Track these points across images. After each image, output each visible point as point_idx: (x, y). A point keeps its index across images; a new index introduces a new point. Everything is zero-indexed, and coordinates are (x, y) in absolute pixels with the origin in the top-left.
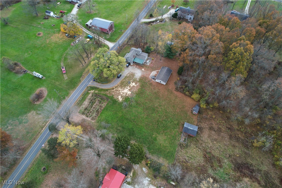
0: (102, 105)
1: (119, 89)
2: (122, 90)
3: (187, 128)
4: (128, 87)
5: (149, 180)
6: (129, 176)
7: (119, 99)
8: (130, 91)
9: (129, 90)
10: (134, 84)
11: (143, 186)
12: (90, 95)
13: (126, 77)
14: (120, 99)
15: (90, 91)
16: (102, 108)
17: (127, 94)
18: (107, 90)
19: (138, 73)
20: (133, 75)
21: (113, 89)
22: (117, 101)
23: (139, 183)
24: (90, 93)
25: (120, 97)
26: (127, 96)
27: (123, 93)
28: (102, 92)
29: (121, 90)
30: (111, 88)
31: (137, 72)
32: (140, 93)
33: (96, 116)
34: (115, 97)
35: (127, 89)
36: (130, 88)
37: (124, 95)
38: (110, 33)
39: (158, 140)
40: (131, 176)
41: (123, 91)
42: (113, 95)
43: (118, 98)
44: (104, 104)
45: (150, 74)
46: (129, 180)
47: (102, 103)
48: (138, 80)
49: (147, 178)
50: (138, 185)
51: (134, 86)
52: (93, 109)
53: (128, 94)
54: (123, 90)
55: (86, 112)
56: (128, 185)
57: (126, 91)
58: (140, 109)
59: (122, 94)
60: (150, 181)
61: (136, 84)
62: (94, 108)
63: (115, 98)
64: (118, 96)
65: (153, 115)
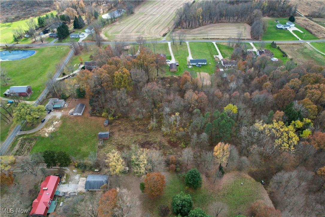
0: (32, 144)
1: (45, 129)
3: (101, 134)
4: (52, 126)
5: (79, 175)
6: (63, 179)
8: (54, 128)
10: (56, 122)
11: (75, 180)
12: (20, 141)
13: (49, 120)
14: (47, 135)
15: (18, 138)
16: (32, 146)
17: (52, 130)
18: (34, 133)
19: (59, 114)
20: (55, 117)
21: (40, 131)
22: (44, 137)
23: (71, 180)
24: (19, 140)
26: (52, 132)
27: (49, 131)
28: (30, 136)
30: (38, 130)
31: (58, 114)
32: (63, 126)
33: (27, 153)
36: (54, 126)
37: (50, 131)
38: (29, 95)
39: (82, 150)
40: (65, 179)
41: (48, 130)
43: (45, 135)
44: (34, 142)
45: (68, 112)
46: (64, 181)
47: (32, 143)
48: (59, 119)
49: (77, 175)
50: (71, 182)
51: (57, 124)
52: (24, 149)
55: (18, 153)
56: (63, 185)
57: (51, 129)
58: (64, 136)
60: (80, 176)
61: (58, 122)
62: (25, 148)
63: (42, 136)
65: (76, 136)
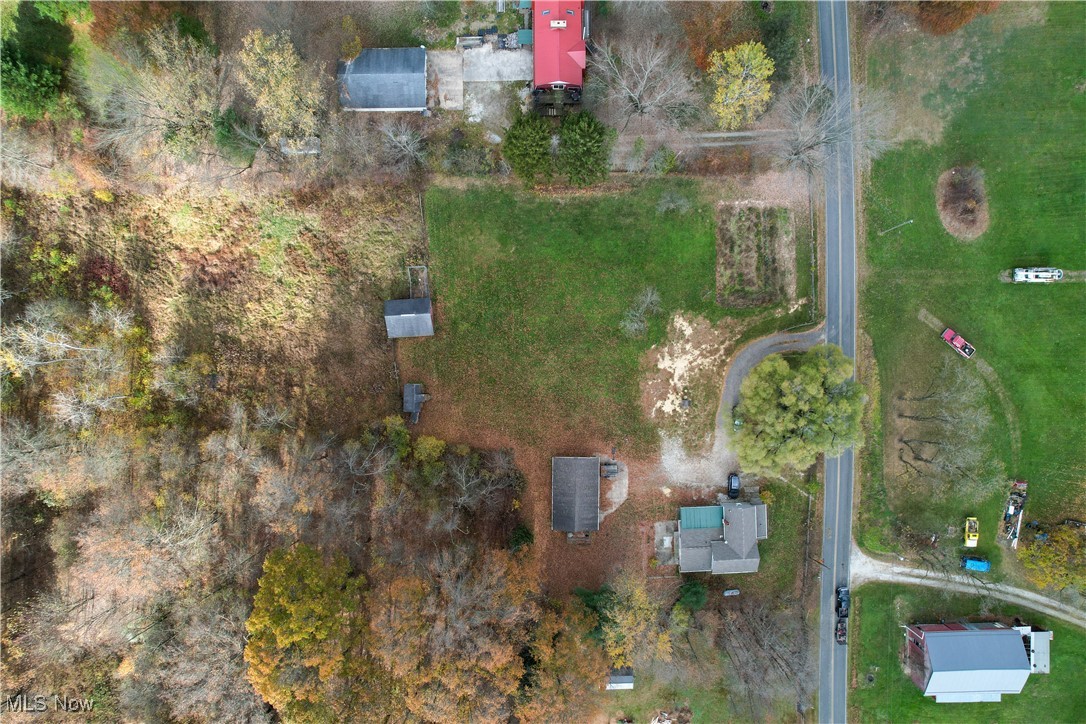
0: (728, 272)
1: (707, 361)
2: (695, 360)
3: (418, 311)
4: (680, 385)
5: (471, 119)
6: (527, 102)
7: (686, 324)
8: (665, 370)
9: (671, 376)
10: (668, 408)
11: (480, 96)
12: (792, 290)
13: (712, 426)
14: (680, 323)
15: (803, 306)
16: (721, 261)
17: (671, 355)
18: (747, 336)
19: (676, 466)
20: (693, 448)
21: (729, 352)
22: (690, 312)
23: (494, 97)
24: (799, 296)
25: (688, 331)
26: (664, 345)
27: (684, 352)
28: (757, 319)
29: (699, 361)
30: (737, 353)
31: (683, 468)
32: (628, 379)
33: (724, 222)
34: (703, 322)
35: (681, 373)
36: (672, 383)
37: (677, 347)
38: (908, 633)
39: (495, 242)
40: (523, 104)
41: (690, 357)
42: (713, 327)
43: (691, 323)
44: (725, 280)
45: (631, 479)
46: (524, 94)
47: (731, 277)
48: (662, 433)
49: (478, 120)
50: (493, 91)
51: (663, 397)
52: (750, 243)
53: (667, 357)
54: (691, 363)
55: (765, 223)
56: (520, 78)
57: (678, 363)
58: (596, 316)
59: (688, 347)
60: (467, 117)
61: (660, 411)
62: (748, 249)
63: (700, 318)
64: (694, 329)
65: (545, 318)
